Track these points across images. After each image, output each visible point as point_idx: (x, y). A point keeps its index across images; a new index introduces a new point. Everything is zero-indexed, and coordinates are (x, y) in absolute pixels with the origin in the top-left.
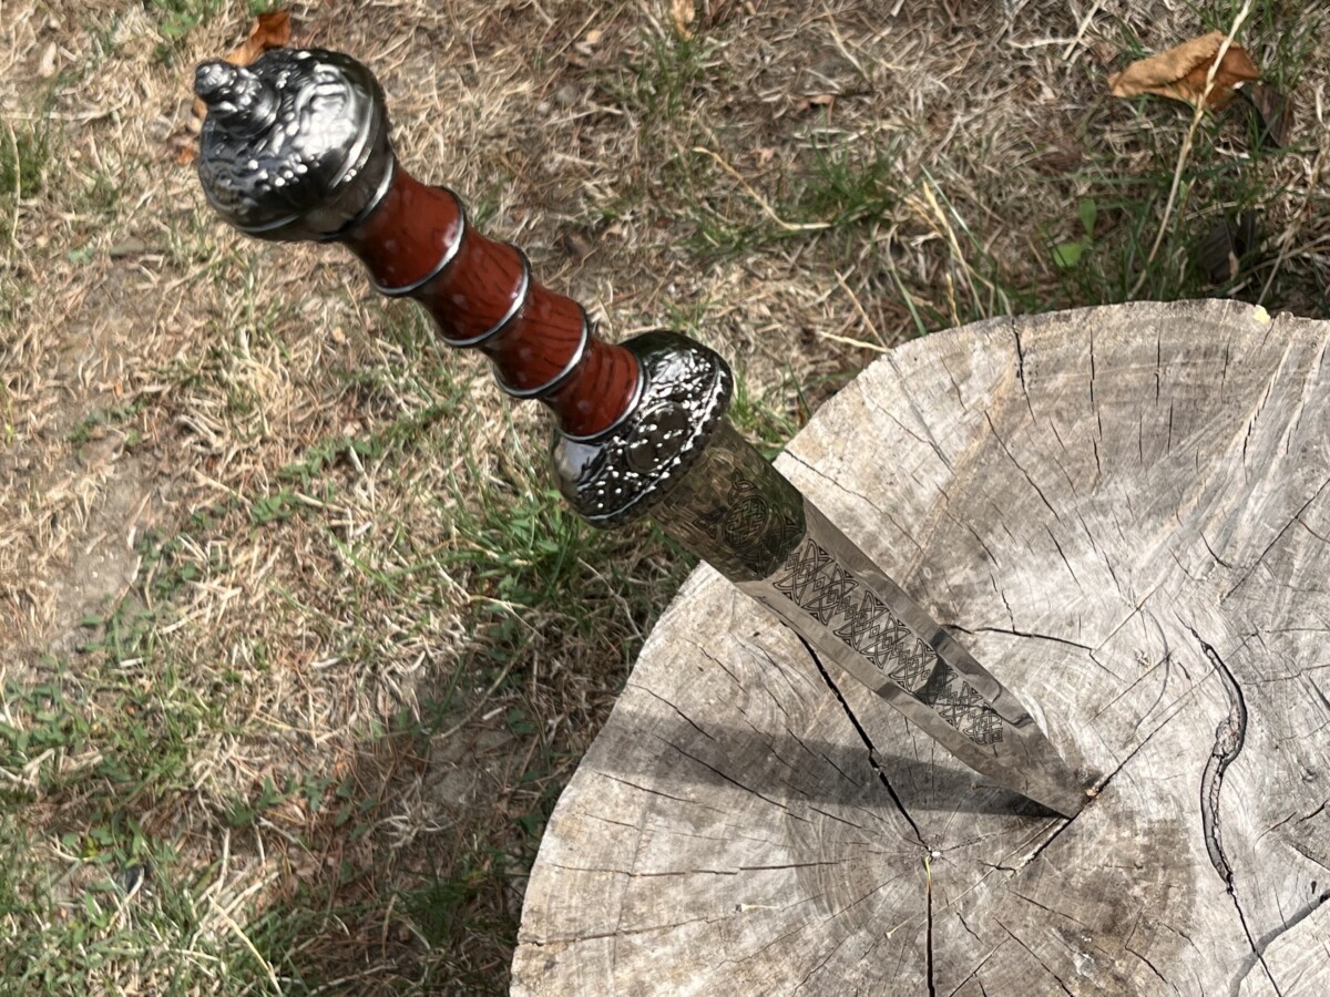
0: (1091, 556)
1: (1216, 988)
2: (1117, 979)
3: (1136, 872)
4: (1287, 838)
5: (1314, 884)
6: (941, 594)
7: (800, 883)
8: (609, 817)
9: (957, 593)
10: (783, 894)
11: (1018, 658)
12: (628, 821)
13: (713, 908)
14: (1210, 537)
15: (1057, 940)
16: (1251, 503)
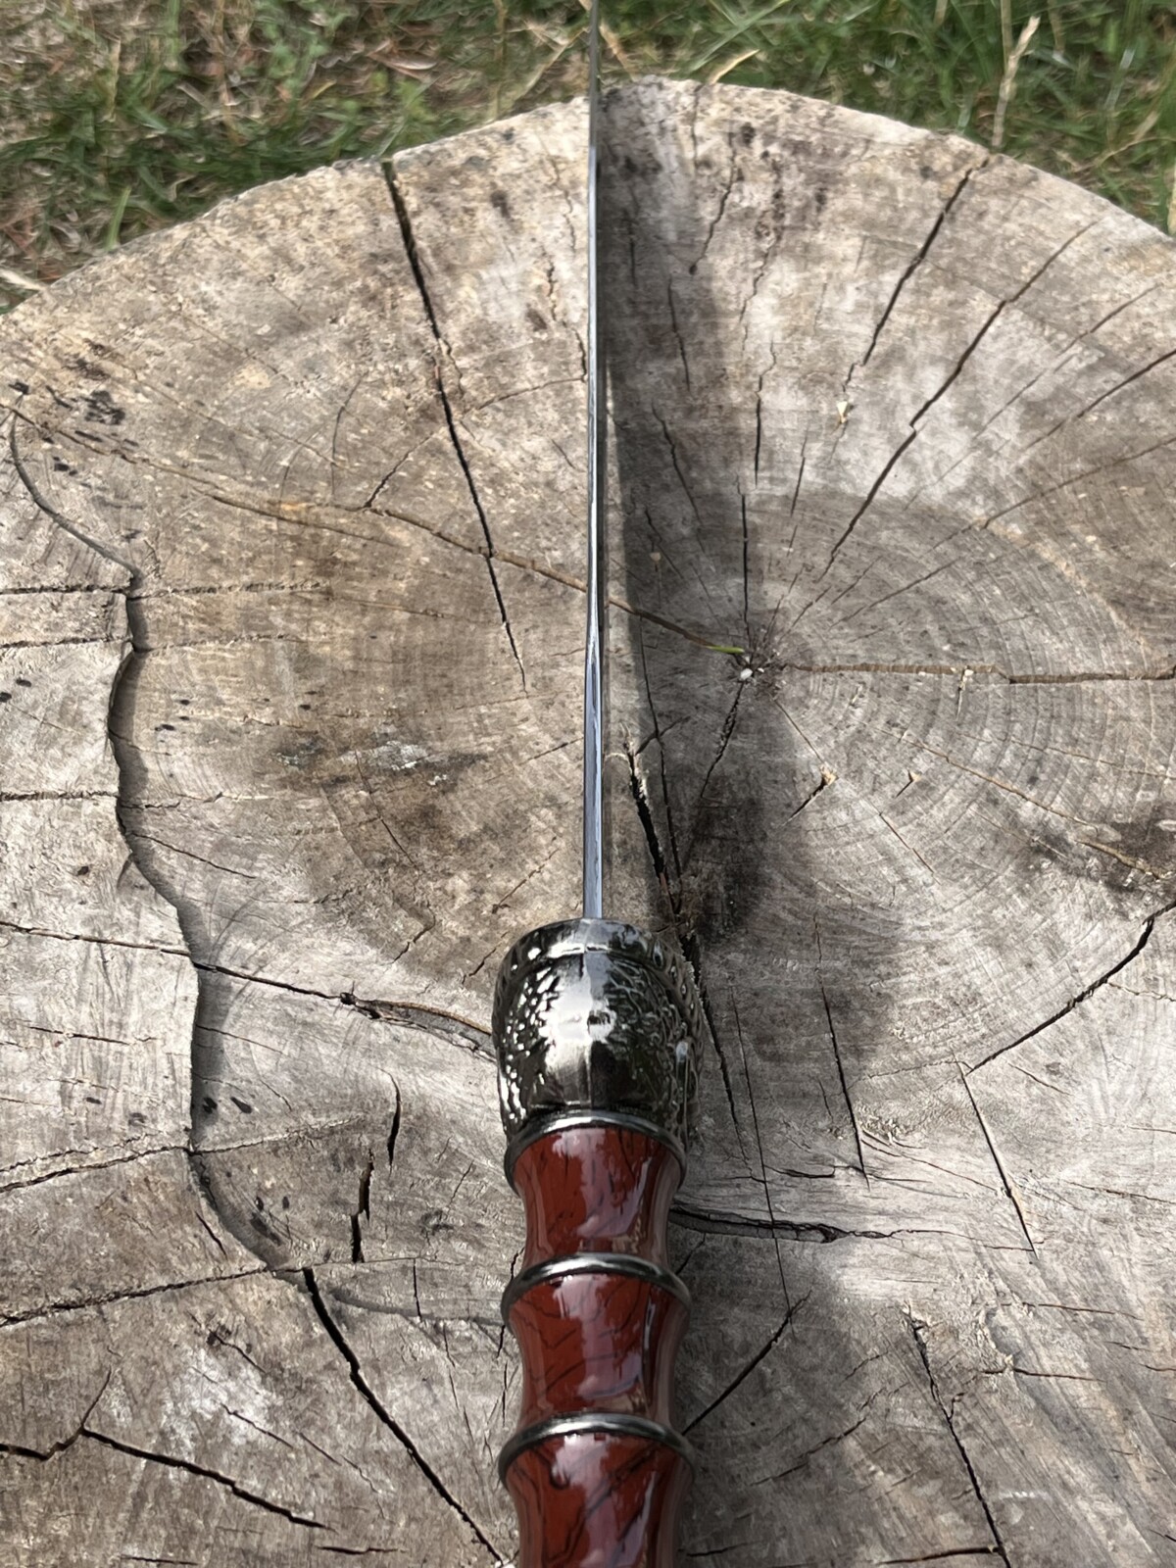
1: (206, 886)
2: (340, 781)
3: (491, 899)
4: (361, 1126)
5: (246, 1109)
7: (834, 494)
8: (1134, 309)
10: (831, 464)
11: (1041, 958)
12: (1107, 327)
13: (874, 378)
14: (1084, 1394)
15: (469, 744)
16: (1111, 1509)
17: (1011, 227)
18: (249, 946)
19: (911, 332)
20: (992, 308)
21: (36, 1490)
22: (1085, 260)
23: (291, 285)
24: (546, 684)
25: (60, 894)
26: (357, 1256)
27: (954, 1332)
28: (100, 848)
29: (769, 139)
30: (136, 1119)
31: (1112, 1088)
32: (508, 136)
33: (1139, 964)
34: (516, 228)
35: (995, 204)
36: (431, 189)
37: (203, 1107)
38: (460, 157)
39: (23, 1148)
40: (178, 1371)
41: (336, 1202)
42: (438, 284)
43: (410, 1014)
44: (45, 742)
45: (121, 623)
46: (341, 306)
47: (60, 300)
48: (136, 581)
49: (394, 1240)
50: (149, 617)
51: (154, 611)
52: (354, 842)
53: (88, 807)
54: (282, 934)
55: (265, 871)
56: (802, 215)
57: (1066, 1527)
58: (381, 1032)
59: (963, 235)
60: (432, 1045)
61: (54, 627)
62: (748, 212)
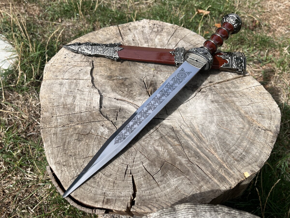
0: (200, 116)
1: (101, 88)
2: (114, 80)
3: (129, 91)
4: (117, 109)
5: (105, 107)
6: (208, 93)
8: (194, 40)
9: (207, 95)
12: (191, 42)
13: (168, 46)
14: (190, 133)
15: (127, 77)
16: (192, 142)
17: (182, 33)
18: (105, 94)
19: (172, 42)
20: (180, 40)
21: (85, 138)
22: (189, 36)
23: (108, 36)
24: (135, 72)
25: (86, 88)
26: (116, 120)
27: (177, 127)
28: (90, 84)
29: (157, 25)
30: (94, 107)
31: (192, 108)
32: (130, 24)
33: (195, 97)
34: (131, 32)
35: (180, 31)
36: (122, 28)
37: (101, 107)
38: (125, 26)
39: (83, 109)
40: (99, 128)
41: (114, 115)
42: (123, 37)
43: (121, 100)
44: (84, 75)
45: (91, 65)
46: (113, 38)
47: (85, 37)
48: (93, 61)
49: (120, 118)
50: (94, 65)
51: (95, 64)
52: (115, 85)
53: (88, 81)
54: (108, 93)
55: (106, 87)
56: (160, 31)
57: (188, 144)
58: (118, 101)
59: (177, 33)
60: (124, 103)
61: (85, 65)
62: (155, 31)
